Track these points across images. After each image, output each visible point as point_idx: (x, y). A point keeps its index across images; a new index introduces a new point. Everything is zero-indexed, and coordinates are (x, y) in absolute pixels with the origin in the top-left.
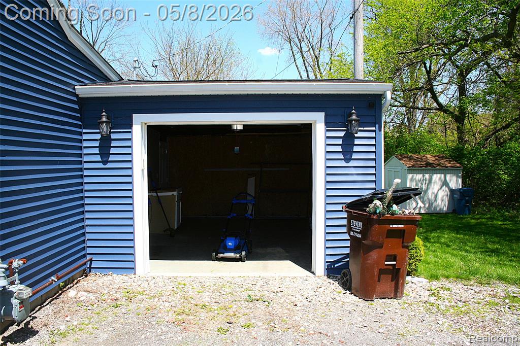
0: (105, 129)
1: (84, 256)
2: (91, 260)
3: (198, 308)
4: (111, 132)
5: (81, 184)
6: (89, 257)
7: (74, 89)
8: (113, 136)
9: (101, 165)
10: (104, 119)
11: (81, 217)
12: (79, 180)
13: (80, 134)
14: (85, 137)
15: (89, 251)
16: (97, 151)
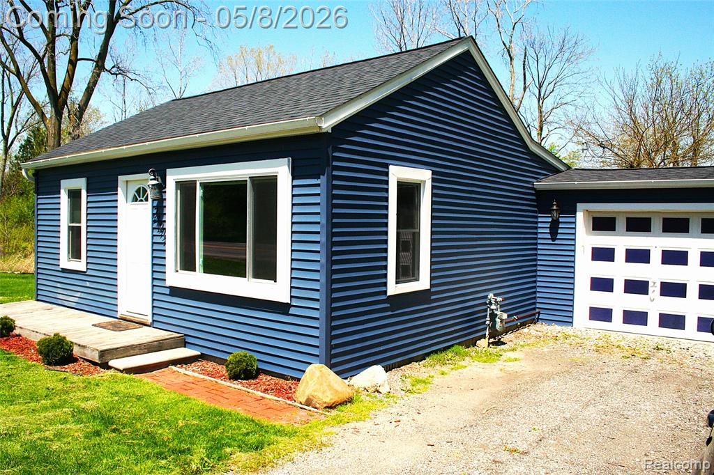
0: (555, 215)
1: (534, 309)
2: (539, 313)
3: (614, 347)
4: (559, 217)
5: (536, 255)
6: (537, 310)
7: (533, 185)
8: (561, 220)
9: (550, 242)
10: (555, 207)
11: (534, 279)
12: (535, 252)
13: (537, 217)
14: (540, 220)
15: (538, 305)
16: (548, 231)
